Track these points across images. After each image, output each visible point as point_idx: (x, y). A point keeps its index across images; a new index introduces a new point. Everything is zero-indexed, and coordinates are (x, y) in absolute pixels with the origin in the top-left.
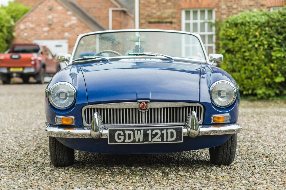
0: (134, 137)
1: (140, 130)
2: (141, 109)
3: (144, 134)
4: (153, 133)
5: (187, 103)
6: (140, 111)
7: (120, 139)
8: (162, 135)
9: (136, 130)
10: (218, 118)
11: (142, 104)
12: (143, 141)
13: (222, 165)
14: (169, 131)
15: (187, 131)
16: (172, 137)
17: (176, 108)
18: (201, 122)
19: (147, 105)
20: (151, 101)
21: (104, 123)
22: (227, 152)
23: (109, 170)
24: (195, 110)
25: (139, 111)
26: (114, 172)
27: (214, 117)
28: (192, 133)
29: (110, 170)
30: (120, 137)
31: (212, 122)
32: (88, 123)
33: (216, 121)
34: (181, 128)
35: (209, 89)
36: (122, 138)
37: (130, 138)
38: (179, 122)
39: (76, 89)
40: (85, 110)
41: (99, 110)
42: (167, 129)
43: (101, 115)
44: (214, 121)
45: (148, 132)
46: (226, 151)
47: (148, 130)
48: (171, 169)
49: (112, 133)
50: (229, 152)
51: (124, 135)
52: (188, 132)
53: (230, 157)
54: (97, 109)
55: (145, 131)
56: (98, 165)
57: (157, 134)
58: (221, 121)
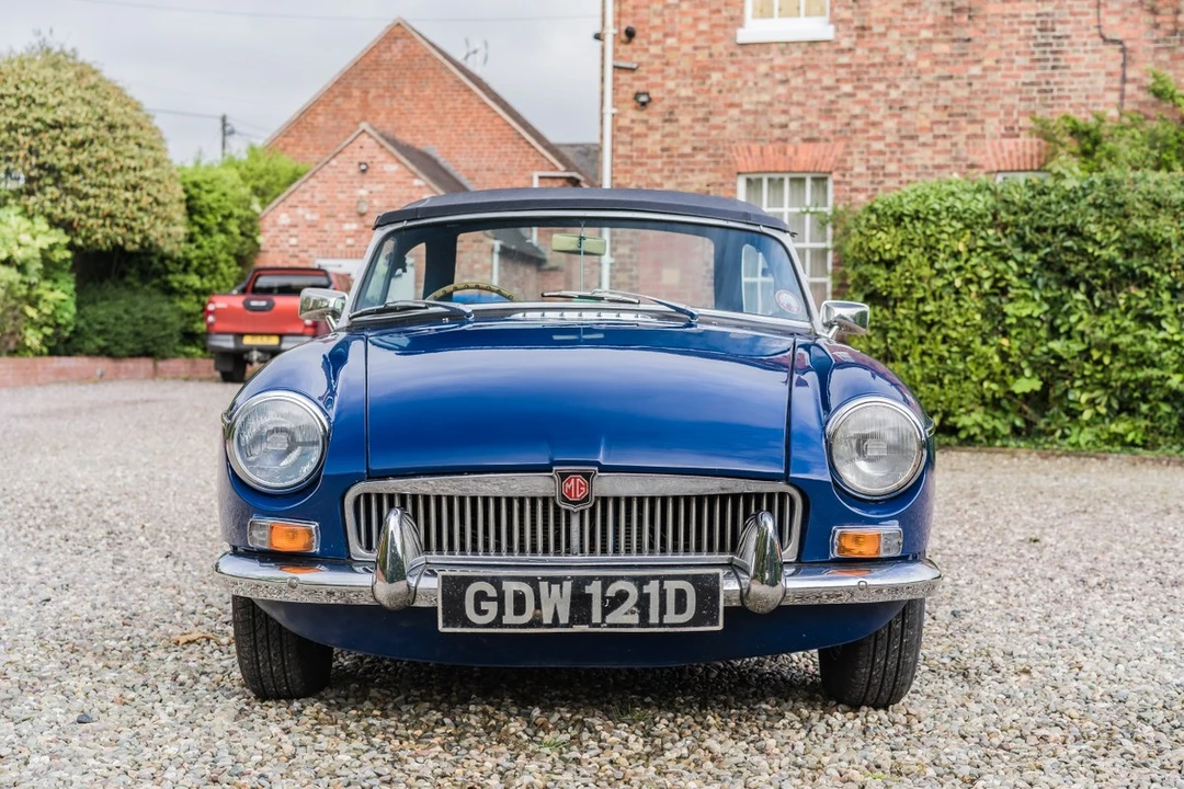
0: (538, 606)
1: (559, 581)
2: (566, 500)
3: (573, 597)
4: (608, 594)
5: (741, 482)
6: (564, 506)
7: (485, 612)
8: (643, 602)
9: (544, 579)
10: (857, 539)
11: (569, 482)
12: (572, 621)
13: (865, 708)
14: (671, 586)
15: (737, 587)
16: (681, 608)
17: (700, 499)
18: (789, 553)
19: (590, 487)
20: (604, 469)
21: (427, 548)
22: (886, 664)
23: (447, 720)
24: (770, 509)
25: (557, 510)
26: (468, 729)
27: (842, 535)
28: (758, 597)
29: (454, 720)
30: (484, 605)
31: (834, 554)
32: (369, 547)
33: (849, 550)
34: (717, 575)
35: (824, 429)
36: (492, 608)
37: (520, 610)
38: (710, 549)
39: (329, 419)
40: (358, 498)
41: (409, 501)
42: (662, 579)
43: (416, 521)
44: (842, 549)
45: (588, 589)
46: (883, 662)
47: (590, 579)
48: (676, 717)
49: (454, 589)
50: (892, 665)
51: (500, 599)
52: (741, 591)
53: (896, 680)
54: (403, 497)
55: (580, 584)
56: (416, 693)
57: (622, 596)
58: (866, 550)
